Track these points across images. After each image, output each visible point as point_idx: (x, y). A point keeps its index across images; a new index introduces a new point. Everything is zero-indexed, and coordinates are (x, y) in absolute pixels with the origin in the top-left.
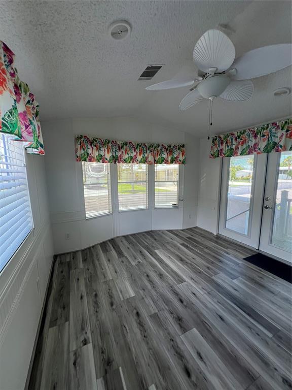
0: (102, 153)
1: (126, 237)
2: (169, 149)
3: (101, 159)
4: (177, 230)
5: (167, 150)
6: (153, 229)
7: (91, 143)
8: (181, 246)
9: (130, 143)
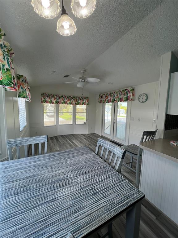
0: (52, 100)
1: (62, 136)
2: (82, 99)
3: (51, 102)
4: (85, 134)
5: (81, 99)
6: (75, 133)
7: (48, 96)
8: (84, 139)
9: (64, 96)
